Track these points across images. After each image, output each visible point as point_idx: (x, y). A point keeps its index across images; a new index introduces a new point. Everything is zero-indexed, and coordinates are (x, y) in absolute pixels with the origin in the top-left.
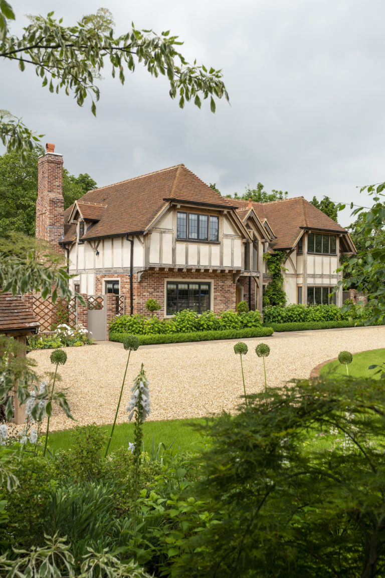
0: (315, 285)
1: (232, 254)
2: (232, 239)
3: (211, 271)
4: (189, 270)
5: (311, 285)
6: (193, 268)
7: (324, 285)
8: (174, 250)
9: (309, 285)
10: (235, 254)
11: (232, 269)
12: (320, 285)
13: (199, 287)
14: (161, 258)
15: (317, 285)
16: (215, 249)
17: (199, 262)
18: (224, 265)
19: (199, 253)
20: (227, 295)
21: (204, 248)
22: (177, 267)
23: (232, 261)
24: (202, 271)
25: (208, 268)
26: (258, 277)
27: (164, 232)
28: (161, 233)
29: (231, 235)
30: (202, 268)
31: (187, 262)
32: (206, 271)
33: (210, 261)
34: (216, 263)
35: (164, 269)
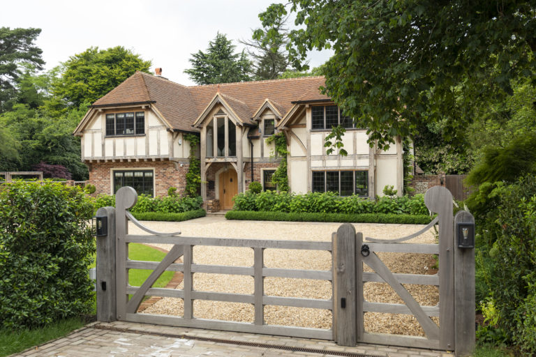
0: (325, 169)
1: (159, 144)
2: (159, 130)
3: (137, 160)
4: (118, 161)
5: (318, 169)
6: (120, 158)
7: (341, 169)
8: (103, 146)
9: (314, 169)
10: (161, 144)
11: (158, 157)
12: (334, 169)
13: (144, 174)
14: (93, 153)
15: (329, 169)
16: (141, 141)
17: (125, 153)
18: (150, 154)
19: (125, 146)
20: (169, 181)
21: (130, 141)
22: (106, 159)
23: (159, 150)
24: (129, 161)
25: (134, 158)
26: (236, 163)
27: (95, 132)
28: (93, 133)
29: (157, 127)
30: (129, 158)
31: (114, 155)
32: (133, 161)
33: (136, 151)
34: (141, 153)
35: (96, 161)
